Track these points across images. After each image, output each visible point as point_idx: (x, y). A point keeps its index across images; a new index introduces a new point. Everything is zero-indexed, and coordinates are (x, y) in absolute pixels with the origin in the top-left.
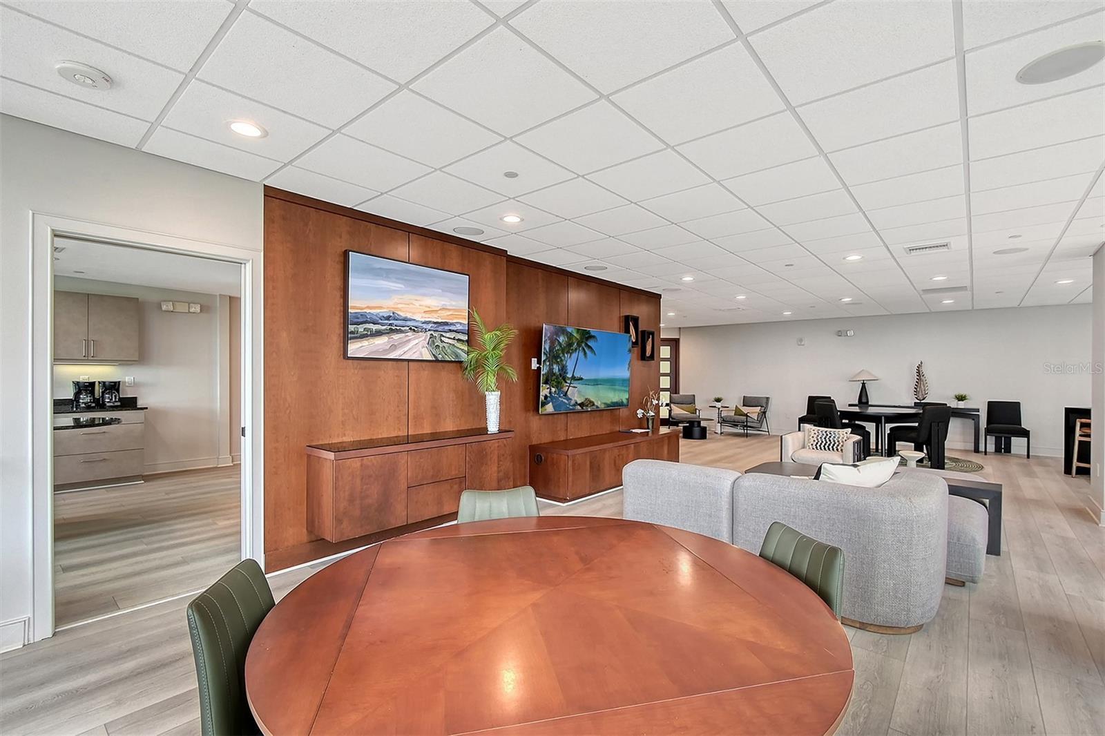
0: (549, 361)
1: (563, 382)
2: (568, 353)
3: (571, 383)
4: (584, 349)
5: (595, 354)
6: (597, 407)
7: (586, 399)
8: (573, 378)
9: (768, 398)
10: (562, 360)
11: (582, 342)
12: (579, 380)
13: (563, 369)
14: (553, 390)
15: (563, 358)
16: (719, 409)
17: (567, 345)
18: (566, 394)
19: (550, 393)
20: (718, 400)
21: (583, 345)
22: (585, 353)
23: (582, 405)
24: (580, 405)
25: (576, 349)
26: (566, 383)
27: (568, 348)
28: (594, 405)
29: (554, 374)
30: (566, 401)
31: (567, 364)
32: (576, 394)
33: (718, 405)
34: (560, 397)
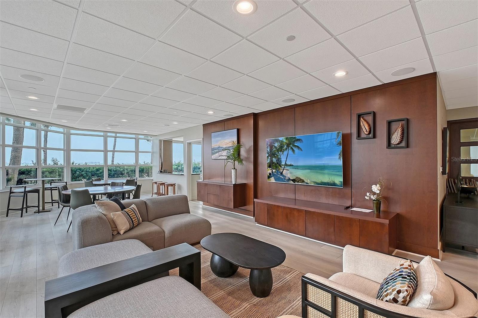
0: (270, 156)
1: (280, 167)
2: (281, 151)
3: (284, 168)
4: (292, 148)
5: (301, 150)
6: (307, 183)
7: (297, 178)
8: (286, 165)
10: (277, 156)
11: (291, 144)
12: (290, 166)
13: (279, 160)
14: (274, 171)
15: (278, 154)
17: (280, 148)
18: (282, 173)
19: (272, 172)
21: (291, 146)
22: (293, 150)
23: (294, 180)
24: (292, 180)
25: (286, 149)
26: (281, 167)
27: (281, 149)
28: (304, 182)
29: (274, 163)
30: (282, 177)
31: (281, 157)
32: (289, 173)
34: (278, 174)
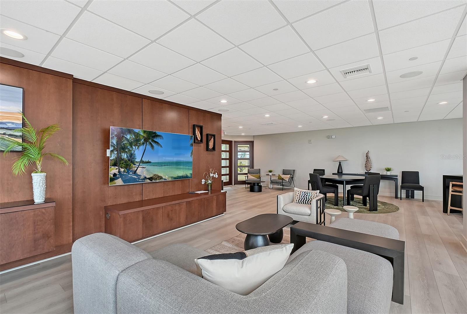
0: (117, 151)
1: (132, 165)
2: (135, 145)
3: (139, 165)
4: (150, 143)
5: (161, 146)
6: (165, 179)
7: (155, 175)
8: (142, 162)
9: (294, 170)
10: (129, 150)
11: (149, 139)
12: (147, 163)
13: (132, 157)
14: (122, 170)
15: (131, 149)
16: (271, 176)
17: (134, 141)
18: (135, 172)
19: (119, 172)
20: (270, 172)
21: (150, 141)
22: (152, 146)
23: (150, 179)
24: (149, 179)
25: (143, 144)
26: (135, 165)
27: (136, 142)
28: (162, 178)
29: (123, 160)
30: (135, 177)
31: (135, 153)
32: (143, 172)
33: (270, 174)
34: (130, 174)
